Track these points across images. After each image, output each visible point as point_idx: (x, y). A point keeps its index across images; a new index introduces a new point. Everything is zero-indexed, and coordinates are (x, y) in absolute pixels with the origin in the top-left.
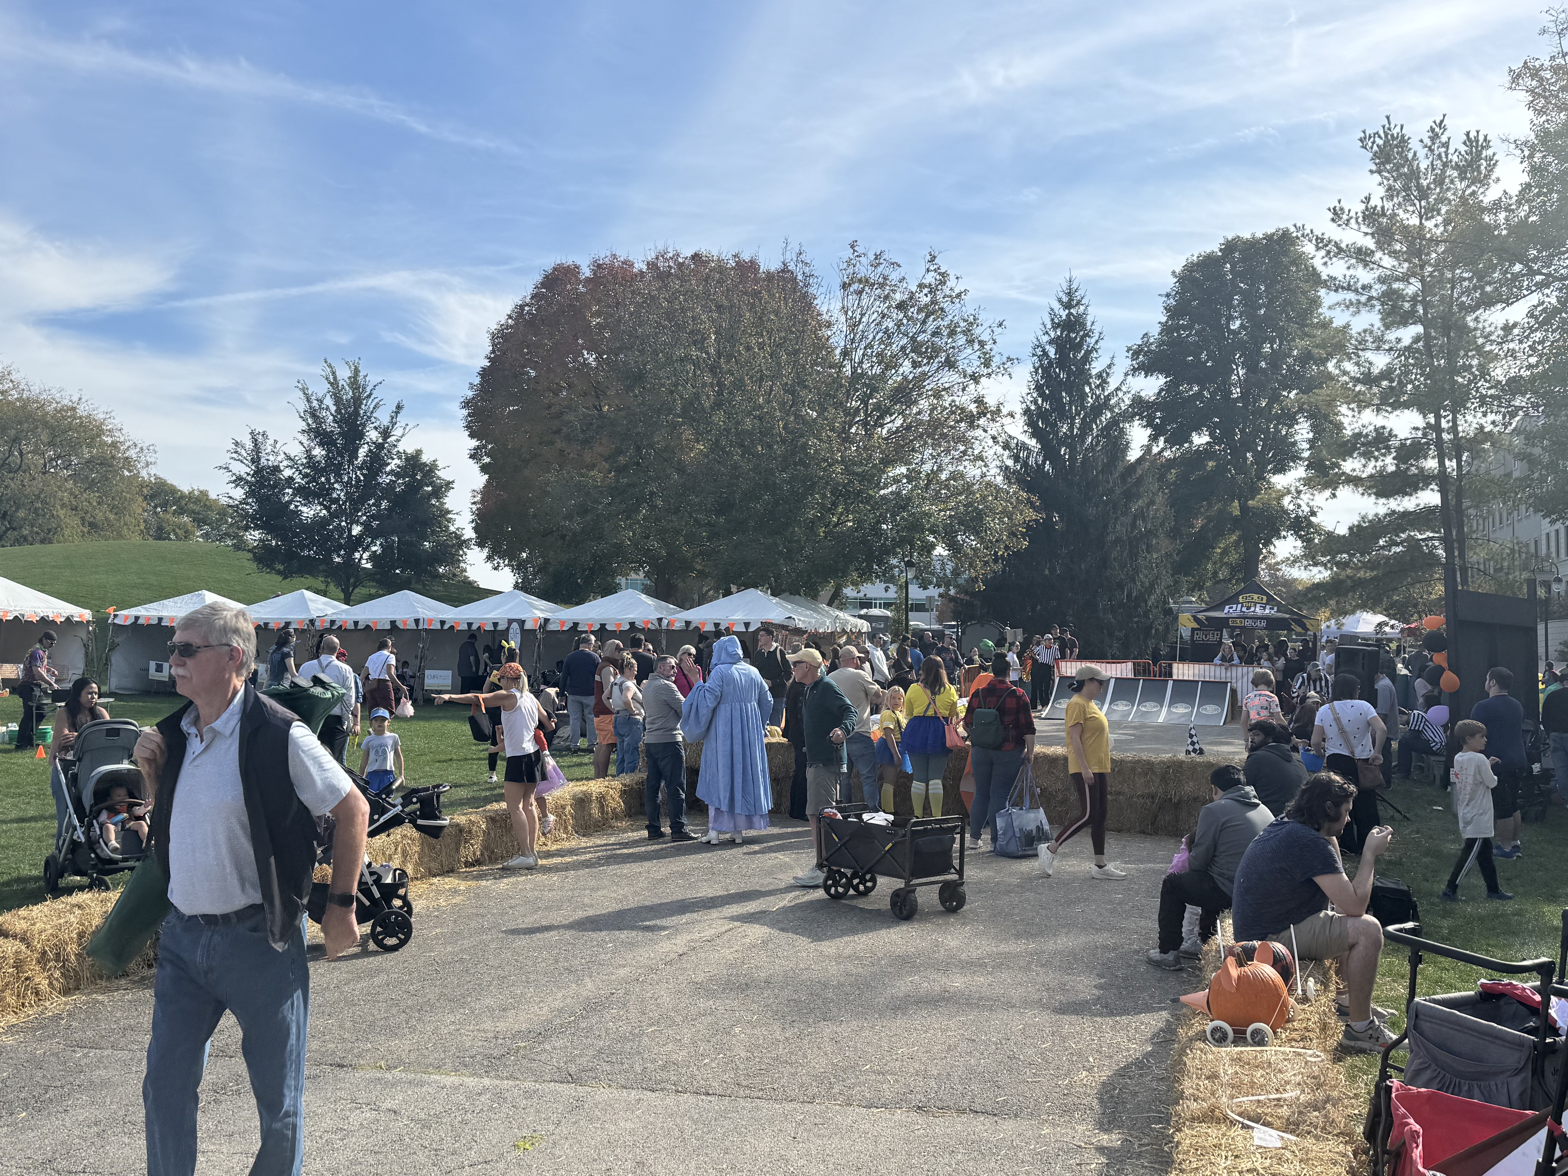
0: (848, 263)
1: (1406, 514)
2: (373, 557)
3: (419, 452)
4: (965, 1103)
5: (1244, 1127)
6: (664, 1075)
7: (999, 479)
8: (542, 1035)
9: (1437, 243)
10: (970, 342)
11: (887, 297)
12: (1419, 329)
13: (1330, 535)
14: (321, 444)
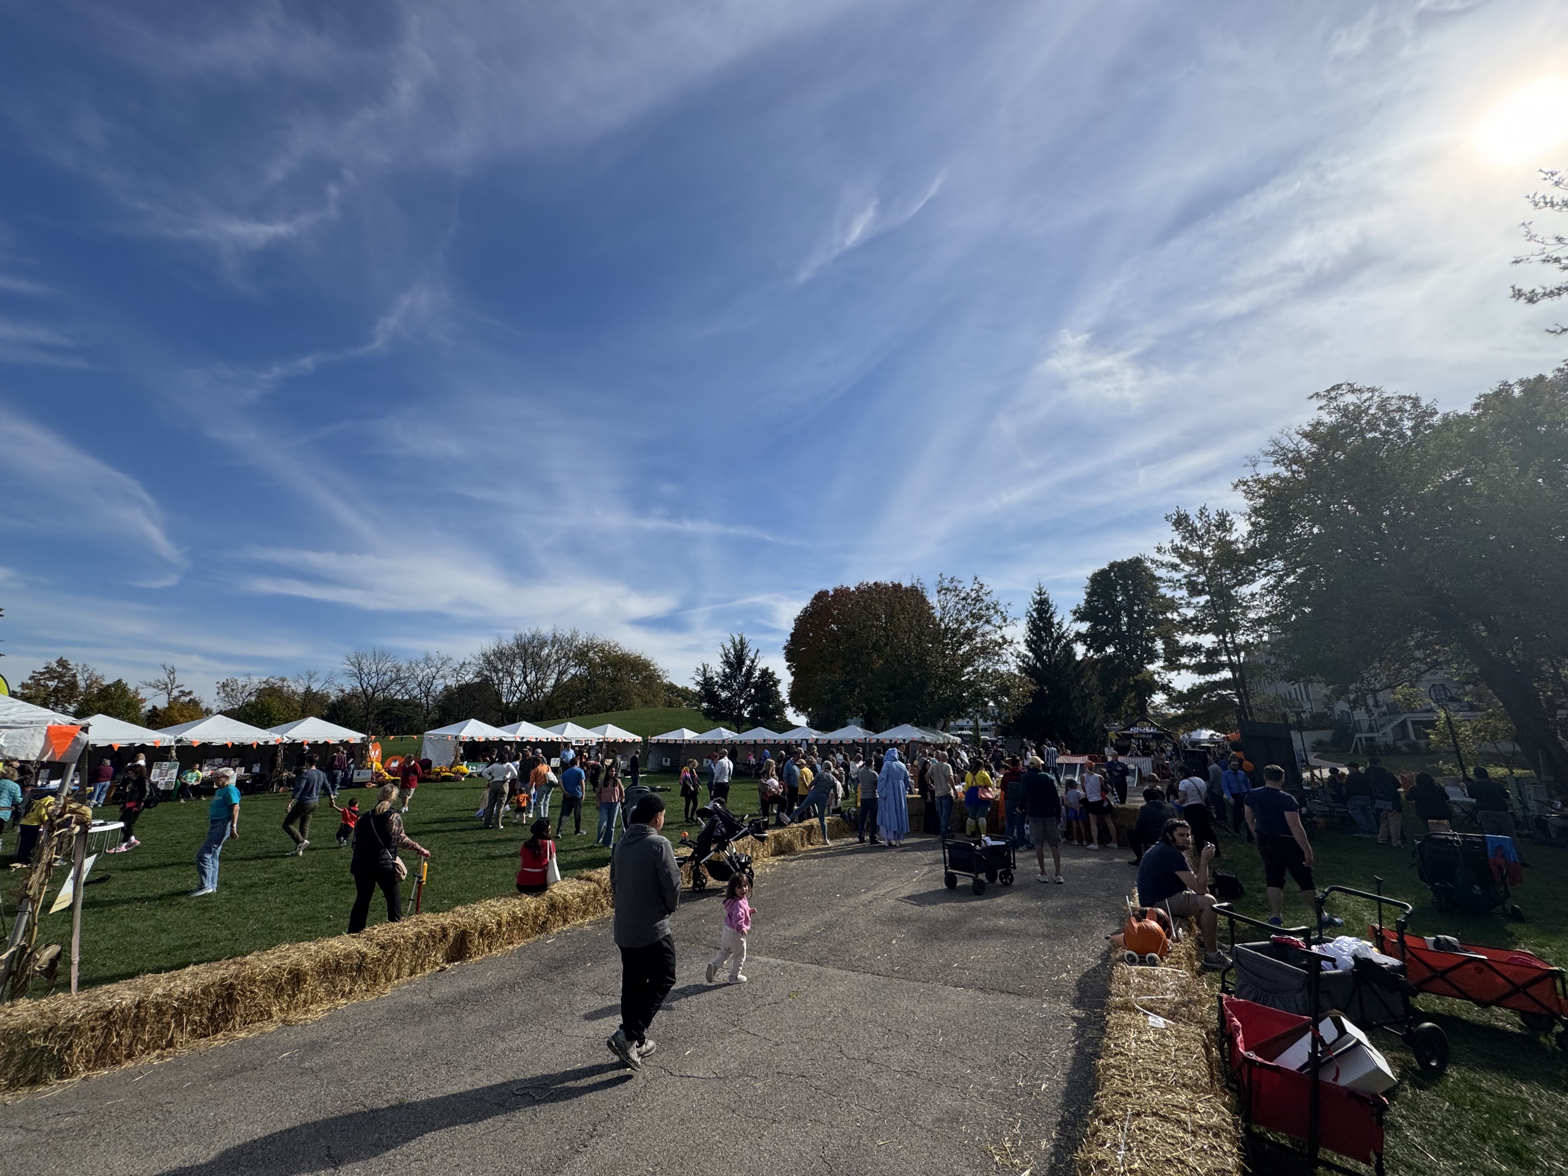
0: (940, 582)
1: (1215, 682)
2: (749, 712)
3: (767, 668)
4: (1004, 987)
5: (1145, 1014)
6: (858, 963)
7: (1016, 672)
8: (805, 939)
9: (1211, 559)
10: (996, 612)
11: (957, 595)
12: (1208, 597)
13: (1180, 692)
14: (729, 667)
